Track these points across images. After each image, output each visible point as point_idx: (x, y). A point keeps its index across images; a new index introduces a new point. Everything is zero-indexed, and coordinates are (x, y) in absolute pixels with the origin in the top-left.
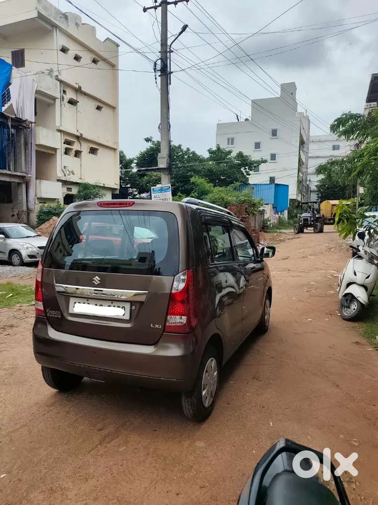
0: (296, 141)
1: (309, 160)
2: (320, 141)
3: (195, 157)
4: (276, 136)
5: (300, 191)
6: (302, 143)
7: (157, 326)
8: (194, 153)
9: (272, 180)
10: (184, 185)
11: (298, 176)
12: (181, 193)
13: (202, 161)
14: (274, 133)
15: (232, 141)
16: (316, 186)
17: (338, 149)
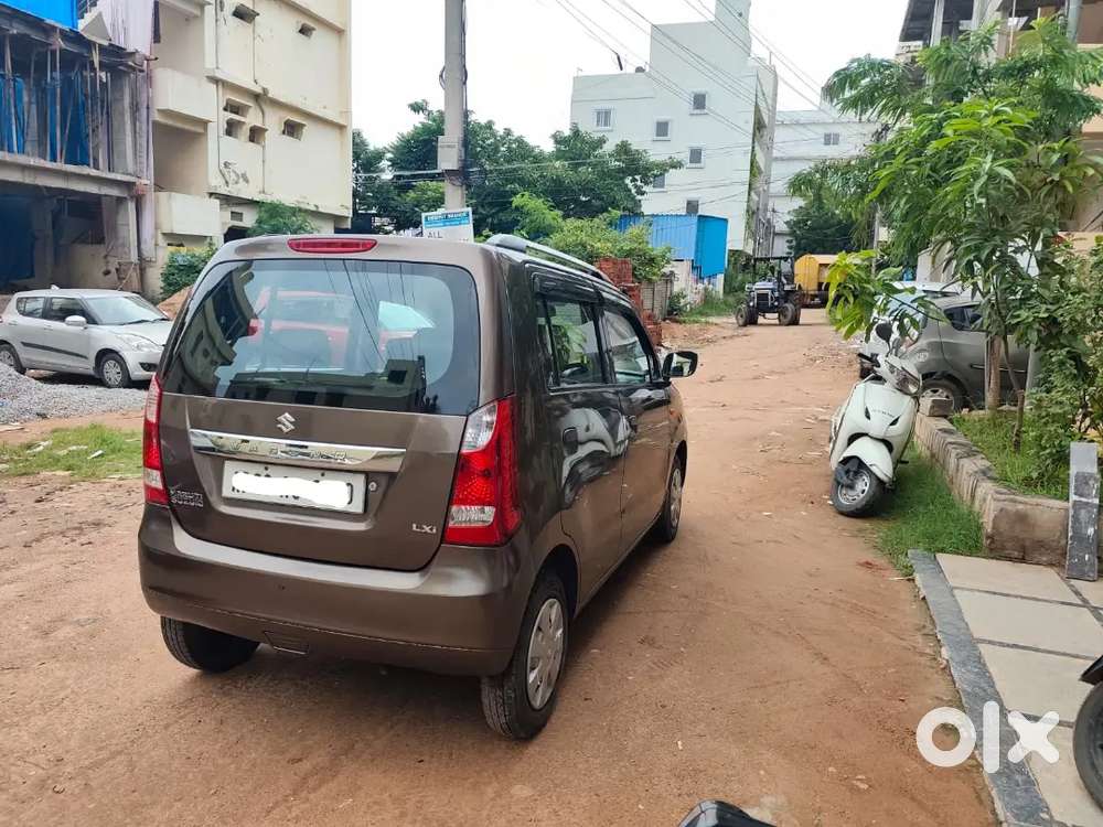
0: (747, 121)
1: (774, 165)
2: (798, 124)
3: (522, 151)
4: (703, 108)
5: (751, 232)
6: (759, 126)
7: (427, 528)
8: (520, 141)
9: (692, 207)
10: (498, 212)
11: (748, 201)
12: (490, 230)
13: (538, 158)
14: (699, 101)
15: (606, 117)
16: (787, 223)
17: (836, 143)
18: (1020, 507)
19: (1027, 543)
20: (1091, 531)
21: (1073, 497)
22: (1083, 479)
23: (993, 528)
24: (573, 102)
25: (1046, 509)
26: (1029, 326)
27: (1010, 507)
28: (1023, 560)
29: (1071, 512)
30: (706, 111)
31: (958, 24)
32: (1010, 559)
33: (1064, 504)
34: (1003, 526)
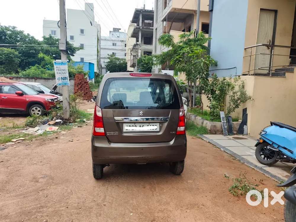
0: (95, 38)
1: (101, 50)
2: (105, 40)
4: (83, 33)
6: (98, 40)
7: (173, 132)
8: (33, 37)
9: (82, 59)
11: (97, 59)
12: (38, 65)
13: (39, 43)
14: (82, 31)
15: (54, 33)
16: (105, 65)
17: (116, 45)
18: (214, 124)
19: (216, 130)
20: (226, 127)
21: (222, 121)
22: (223, 118)
23: (211, 128)
24: (43, 27)
25: (218, 124)
26: (209, 90)
27: (213, 124)
28: (215, 134)
29: (222, 124)
30: (84, 34)
31: (144, 21)
32: (214, 134)
33: (220, 123)
34: (212, 128)
